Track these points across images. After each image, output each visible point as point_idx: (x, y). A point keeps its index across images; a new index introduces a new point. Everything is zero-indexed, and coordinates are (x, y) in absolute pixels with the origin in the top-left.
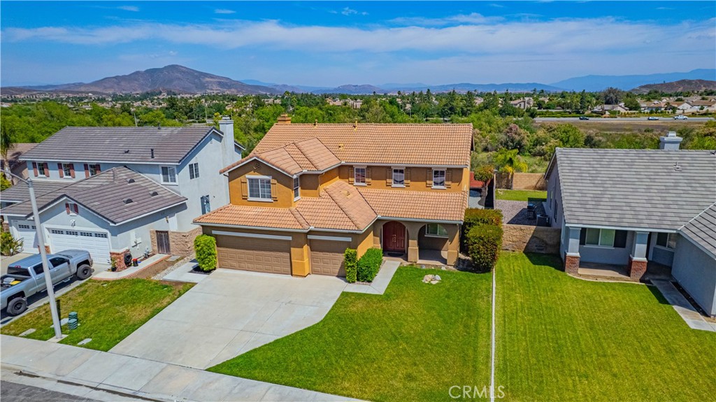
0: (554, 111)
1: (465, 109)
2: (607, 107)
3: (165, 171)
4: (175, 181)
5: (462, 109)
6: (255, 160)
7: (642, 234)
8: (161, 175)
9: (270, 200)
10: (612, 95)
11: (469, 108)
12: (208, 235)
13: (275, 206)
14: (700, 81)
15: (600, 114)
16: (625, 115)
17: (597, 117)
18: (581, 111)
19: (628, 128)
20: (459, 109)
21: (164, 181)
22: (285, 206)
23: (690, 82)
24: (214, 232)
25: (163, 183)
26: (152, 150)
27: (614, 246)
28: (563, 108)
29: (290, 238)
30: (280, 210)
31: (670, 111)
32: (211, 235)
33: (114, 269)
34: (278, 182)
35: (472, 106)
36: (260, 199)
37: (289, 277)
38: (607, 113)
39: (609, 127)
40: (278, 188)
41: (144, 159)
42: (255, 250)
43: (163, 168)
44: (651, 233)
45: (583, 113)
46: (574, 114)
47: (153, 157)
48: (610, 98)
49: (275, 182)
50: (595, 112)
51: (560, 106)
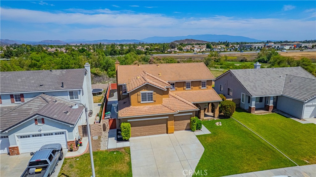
0: (154, 52)
1: (121, 52)
2: (173, 50)
3: (71, 94)
4: (78, 98)
5: (119, 52)
6: (147, 84)
7: (272, 97)
8: (69, 96)
9: (152, 102)
10: (173, 45)
11: (122, 51)
12: (126, 122)
13: (154, 104)
14: (192, 39)
15: (170, 52)
16: (179, 53)
17: (170, 53)
18: (164, 51)
19: (183, 57)
20: (118, 52)
21: (70, 99)
22: (159, 104)
23: (189, 40)
24: (128, 121)
25: (69, 100)
26: (62, 83)
27: (260, 102)
28: (157, 51)
29: (168, 117)
30: (158, 105)
31: (192, 51)
32: (127, 122)
33: (71, 150)
34: (156, 93)
35: (123, 50)
36: (147, 102)
37: (166, 135)
38: (173, 52)
39: (177, 57)
40: (156, 96)
41: (56, 88)
42: (149, 125)
43: (69, 92)
44: (266, 97)
45: (164, 52)
46: (161, 53)
47: (62, 87)
48: (172, 46)
49: (155, 93)
50: (169, 52)
51: (155, 49)
